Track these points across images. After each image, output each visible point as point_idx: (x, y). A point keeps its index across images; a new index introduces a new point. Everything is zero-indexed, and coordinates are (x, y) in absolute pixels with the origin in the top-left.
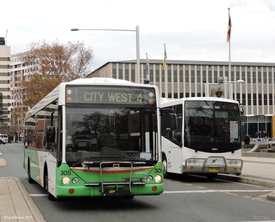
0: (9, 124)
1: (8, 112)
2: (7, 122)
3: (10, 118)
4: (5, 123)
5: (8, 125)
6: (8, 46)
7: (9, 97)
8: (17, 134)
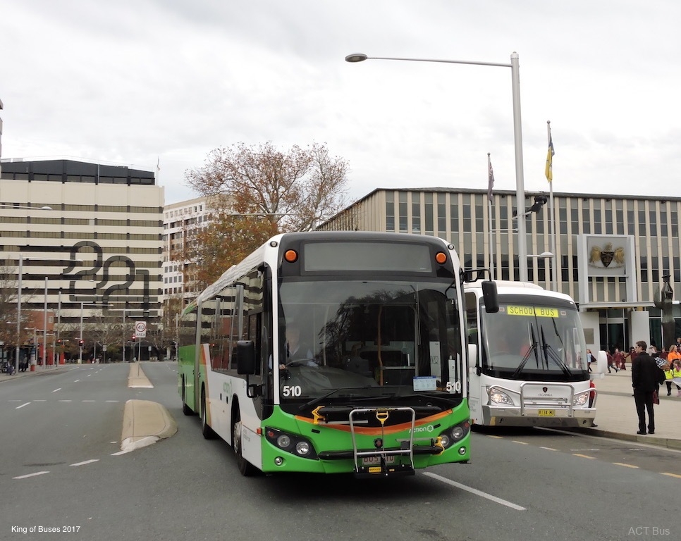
0: (160, 326)
1: (159, 305)
2: (156, 324)
3: (162, 315)
4: (152, 324)
5: (159, 328)
6: (161, 187)
7: (159, 278)
8: (174, 344)
